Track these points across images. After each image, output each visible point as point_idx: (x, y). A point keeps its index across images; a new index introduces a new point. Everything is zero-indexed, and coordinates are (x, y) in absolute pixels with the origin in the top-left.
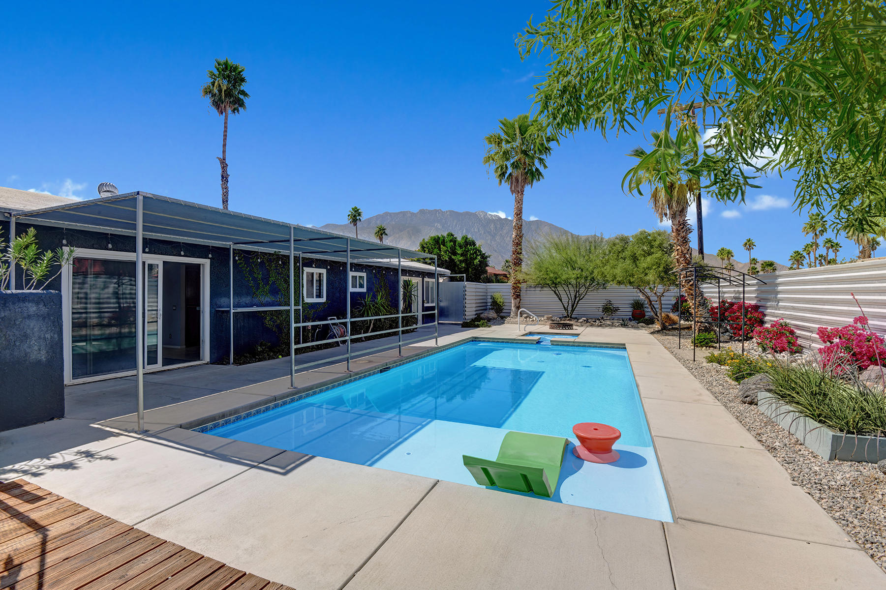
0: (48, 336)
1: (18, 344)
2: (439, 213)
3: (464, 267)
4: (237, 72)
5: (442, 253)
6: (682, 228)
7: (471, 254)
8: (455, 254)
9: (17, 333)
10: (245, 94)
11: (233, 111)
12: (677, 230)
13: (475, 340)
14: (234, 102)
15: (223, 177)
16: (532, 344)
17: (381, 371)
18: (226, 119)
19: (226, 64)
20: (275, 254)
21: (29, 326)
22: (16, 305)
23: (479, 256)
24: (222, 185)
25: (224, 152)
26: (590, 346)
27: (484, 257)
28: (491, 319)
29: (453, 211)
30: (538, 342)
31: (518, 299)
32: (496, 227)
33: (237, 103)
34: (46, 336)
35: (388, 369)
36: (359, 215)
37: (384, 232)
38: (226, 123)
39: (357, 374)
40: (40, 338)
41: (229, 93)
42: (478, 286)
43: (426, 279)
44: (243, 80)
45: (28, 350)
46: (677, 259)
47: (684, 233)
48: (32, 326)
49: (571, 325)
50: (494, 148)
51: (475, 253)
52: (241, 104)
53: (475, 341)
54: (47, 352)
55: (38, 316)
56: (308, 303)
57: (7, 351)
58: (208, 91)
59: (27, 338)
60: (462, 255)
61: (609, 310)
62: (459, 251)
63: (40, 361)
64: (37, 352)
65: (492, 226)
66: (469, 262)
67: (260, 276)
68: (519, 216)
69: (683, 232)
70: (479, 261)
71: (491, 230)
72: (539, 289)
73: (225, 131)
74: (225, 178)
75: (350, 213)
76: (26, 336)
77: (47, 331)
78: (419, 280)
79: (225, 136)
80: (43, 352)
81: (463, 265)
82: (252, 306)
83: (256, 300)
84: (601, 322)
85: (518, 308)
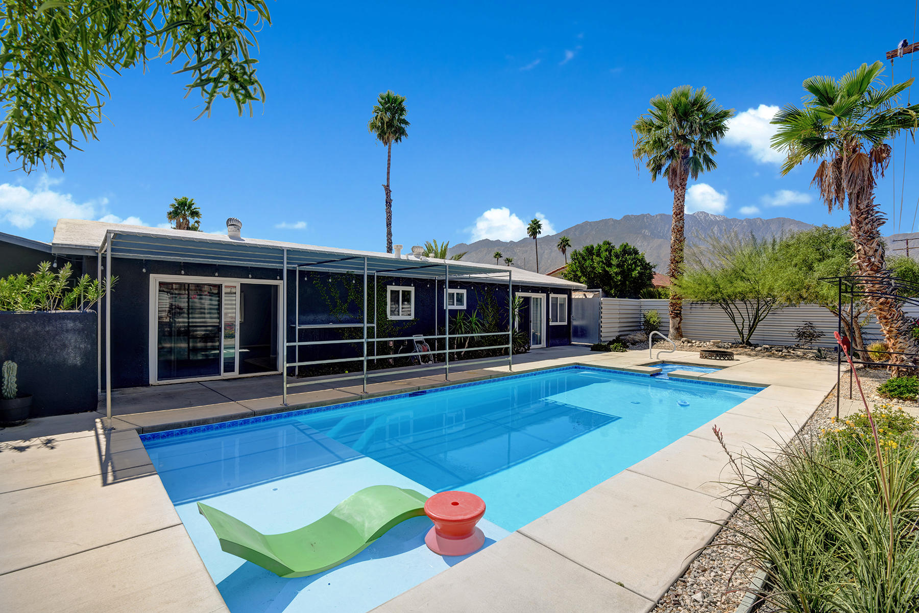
0: (82, 346)
1: (58, 351)
2: (647, 218)
3: (620, 280)
4: (397, 103)
5: (596, 265)
6: (865, 219)
7: (629, 265)
8: (610, 265)
9: (58, 343)
10: (406, 123)
11: (396, 140)
12: (857, 221)
13: (578, 366)
14: (395, 132)
15: (387, 202)
16: (645, 376)
17: (410, 395)
18: (390, 149)
19: (388, 97)
20: (348, 274)
21: (67, 338)
22: (58, 321)
23: (639, 266)
24: (386, 209)
25: (388, 179)
26: (720, 385)
27: (647, 267)
28: (637, 342)
29: (664, 215)
30: (654, 375)
31: (678, 319)
32: (721, 230)
33: (399, 133)
34: (81, 346)
35: (424, 392)
38: (389, 152)
39: (372, 396)
40: (75, 347)
41: (391, 124)
42: (622, 303)
43: (552, 295)
44: (403, 110)
45: (66, 357)
46: (858, 264)
47: (869, 226)
48: (69, 338)
49: (731, 354)
50: (645, 137)
51: (635, 263)
52: (403, 133)
53: (579, 368)
54: (82, 359)
55: (75, 330)
56: (392, 321)
57: (50, 356)
58: (373, 126)
59: (65, 348)
60: (618, 266)
61: (807, 335)
62: (614, 261)
63: (76, 365)
64: (74, 358)
65: (716, 228)
66: (625, 274)
67: (337, 295)
68: (679, 216)
69: (867, 224)
70: (639, 273)
71: (714, 233)
72: (708, 306)
73: (389, 160)
74: (389, 203)
75: (529, 226)
76: (64, 346)
77: (82, 342)
78: (543, 296)
79: (389, 164)
80: (78, 359)
81: (619, 278)
82: (328, 323)
83: (333, 318)
84: (789, 352)
85: (678, 329)
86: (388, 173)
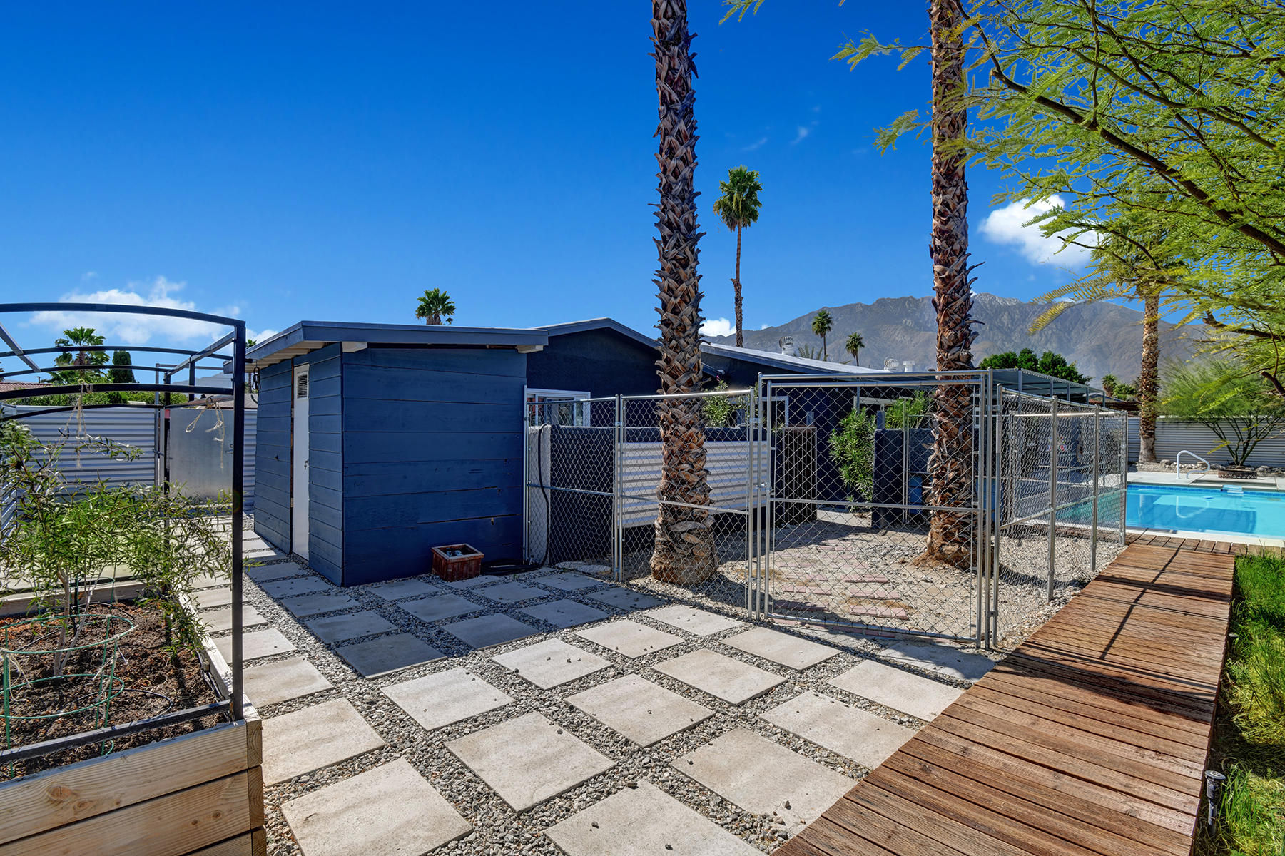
2: (909, 303)
4: (752, 180)
10: (758, 204)
11: (746, 225)
14: (747, 215)
18: (739, 235)
19: (740, 174)
25: (738, 272)
31: (1152, 439)
32: (1013, 319)
33: (750, 215)
36: (829, 322)
37: (860, 343)
38: (738, 240)
44: (757, 188)
52: (754, 215)
58: (722, 207)
65: (1006, 317)
71: (1003, 323)
72: (1186, 425)
73: (739, 249)
85: (1151, 450)
86: (738, 265)
